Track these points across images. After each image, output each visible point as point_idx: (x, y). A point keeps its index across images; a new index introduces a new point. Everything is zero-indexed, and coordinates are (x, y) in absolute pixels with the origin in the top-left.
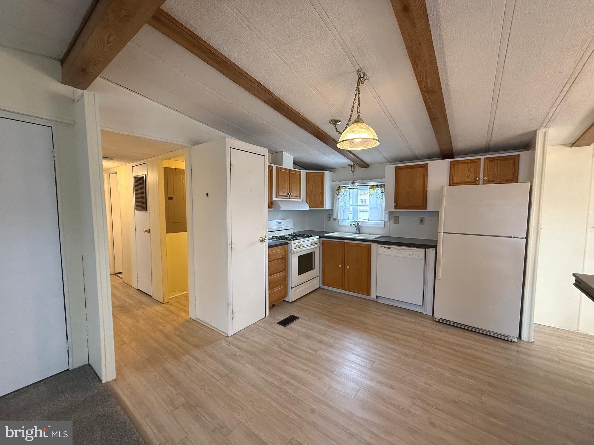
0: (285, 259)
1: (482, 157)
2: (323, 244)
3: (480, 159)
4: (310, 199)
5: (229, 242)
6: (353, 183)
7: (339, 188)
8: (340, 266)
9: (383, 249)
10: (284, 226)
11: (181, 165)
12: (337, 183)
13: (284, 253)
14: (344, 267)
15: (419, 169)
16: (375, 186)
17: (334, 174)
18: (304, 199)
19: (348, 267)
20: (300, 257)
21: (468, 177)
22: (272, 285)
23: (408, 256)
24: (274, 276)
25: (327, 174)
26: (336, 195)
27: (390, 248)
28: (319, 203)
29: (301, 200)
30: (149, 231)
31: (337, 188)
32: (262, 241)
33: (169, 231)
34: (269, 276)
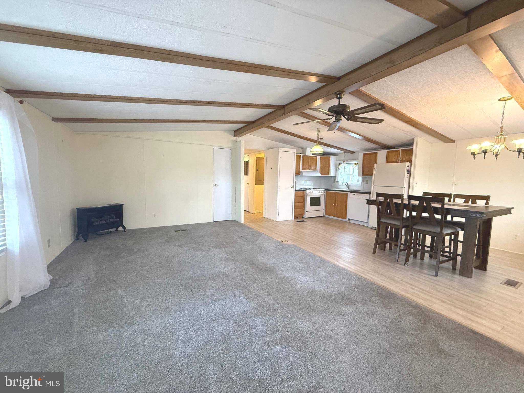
0: (304, 198)
1: (401, 149)
2: (327, 193)
3: (399, 150)
4: (322, 171)
5: (278, 186)
6: (344, 162)
7: (339, 164)
8: (333, 204)
9: (352, 195)
10: (307, 184)
11: (263, 155)
12: (339, 162)
13: (303, 195)
14: (335, 205)
15: (373, 155)
16: (357, 164)
17: (338, 157)
18: (319, 171)
19: (337, 205)
20: (311, 198)
21: (394, 159)
22: (296, 208)
23: (362, 198)
24: (297, 204)
25: (332, 157)
26: (338, 168)
27: (354, 194)
28: (327, 172)
29: (317, 171)
30: (248, 184)
31: (338, 164)
32: (292, 187)
33: (257, 184)
34: (295, 203)
